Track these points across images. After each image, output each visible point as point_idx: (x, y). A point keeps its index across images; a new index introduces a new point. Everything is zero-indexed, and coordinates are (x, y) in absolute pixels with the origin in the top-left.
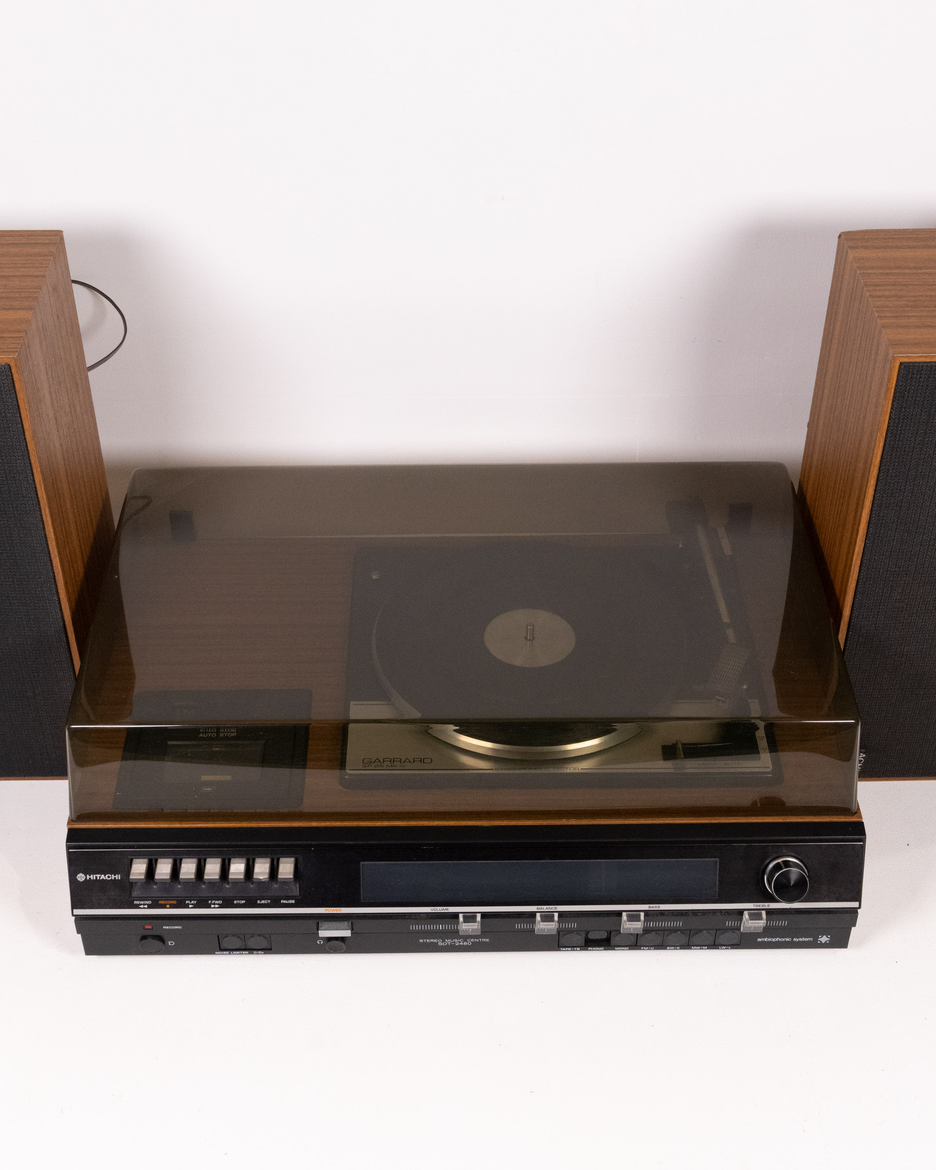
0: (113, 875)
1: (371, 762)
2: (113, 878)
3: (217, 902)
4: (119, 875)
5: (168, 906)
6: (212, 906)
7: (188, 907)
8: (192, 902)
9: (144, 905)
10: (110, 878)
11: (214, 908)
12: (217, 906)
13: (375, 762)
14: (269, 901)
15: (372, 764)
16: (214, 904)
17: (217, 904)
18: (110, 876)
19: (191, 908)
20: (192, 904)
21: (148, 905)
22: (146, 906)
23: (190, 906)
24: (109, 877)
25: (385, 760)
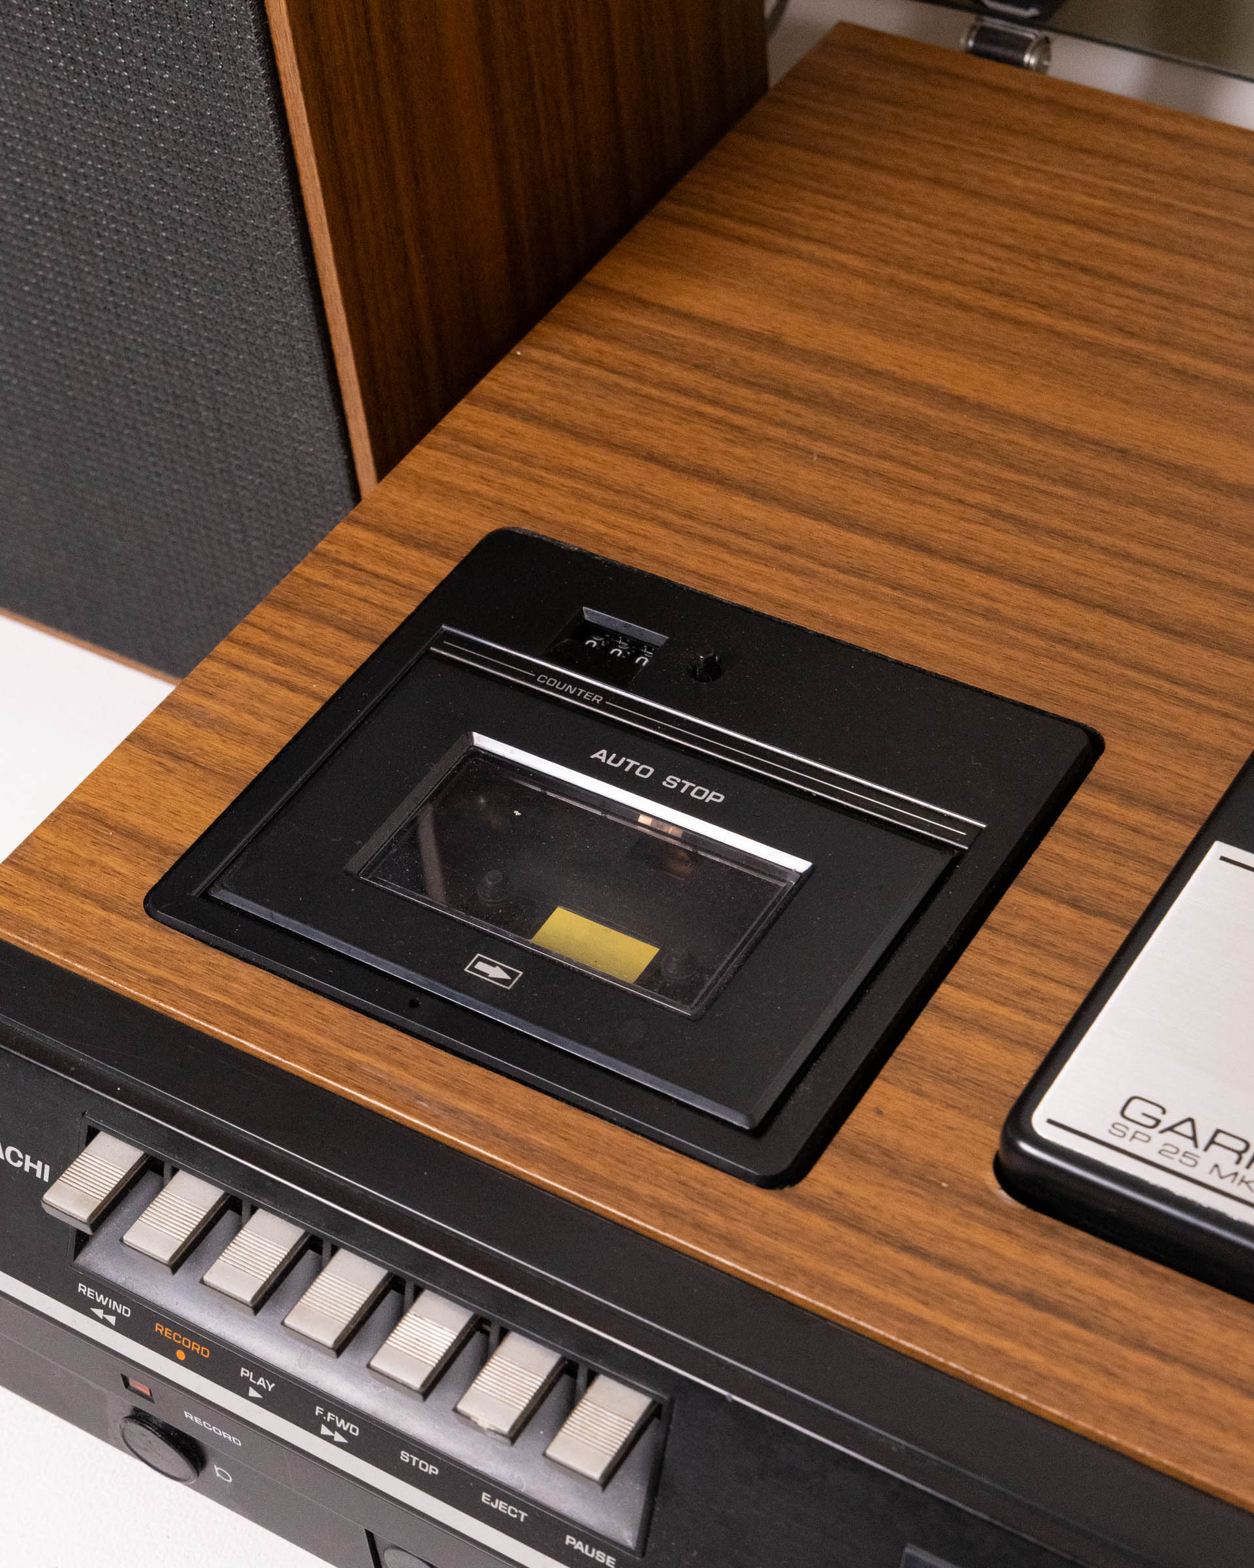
0: (28, 1158)
1: (1158, 1122)
2: (27, 1169)
3: (341, 1423)
4: (47, 1167)
5: (181, 1355)
6: (325, 1430)
7: (245, 1395)
8: (261, 1382)
9: (108, 1311)
10: (19, 1164)
11: (329, 1439)
12: (338, 1438)
13: (1171, 1129)
14: (523, 1514)
15: (1153, 1133)
16: (332, 1426)
17: (341, 1431)
18: (20, 1155)
19: (253, 1400)
20: (258, 1389)
21: (119, 1317)
22: (112, 1319)
23: (253, 1393)
24: (14, 1157)
25: (1220, 1138)
